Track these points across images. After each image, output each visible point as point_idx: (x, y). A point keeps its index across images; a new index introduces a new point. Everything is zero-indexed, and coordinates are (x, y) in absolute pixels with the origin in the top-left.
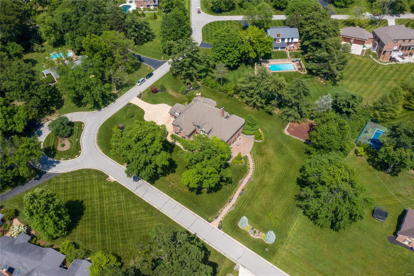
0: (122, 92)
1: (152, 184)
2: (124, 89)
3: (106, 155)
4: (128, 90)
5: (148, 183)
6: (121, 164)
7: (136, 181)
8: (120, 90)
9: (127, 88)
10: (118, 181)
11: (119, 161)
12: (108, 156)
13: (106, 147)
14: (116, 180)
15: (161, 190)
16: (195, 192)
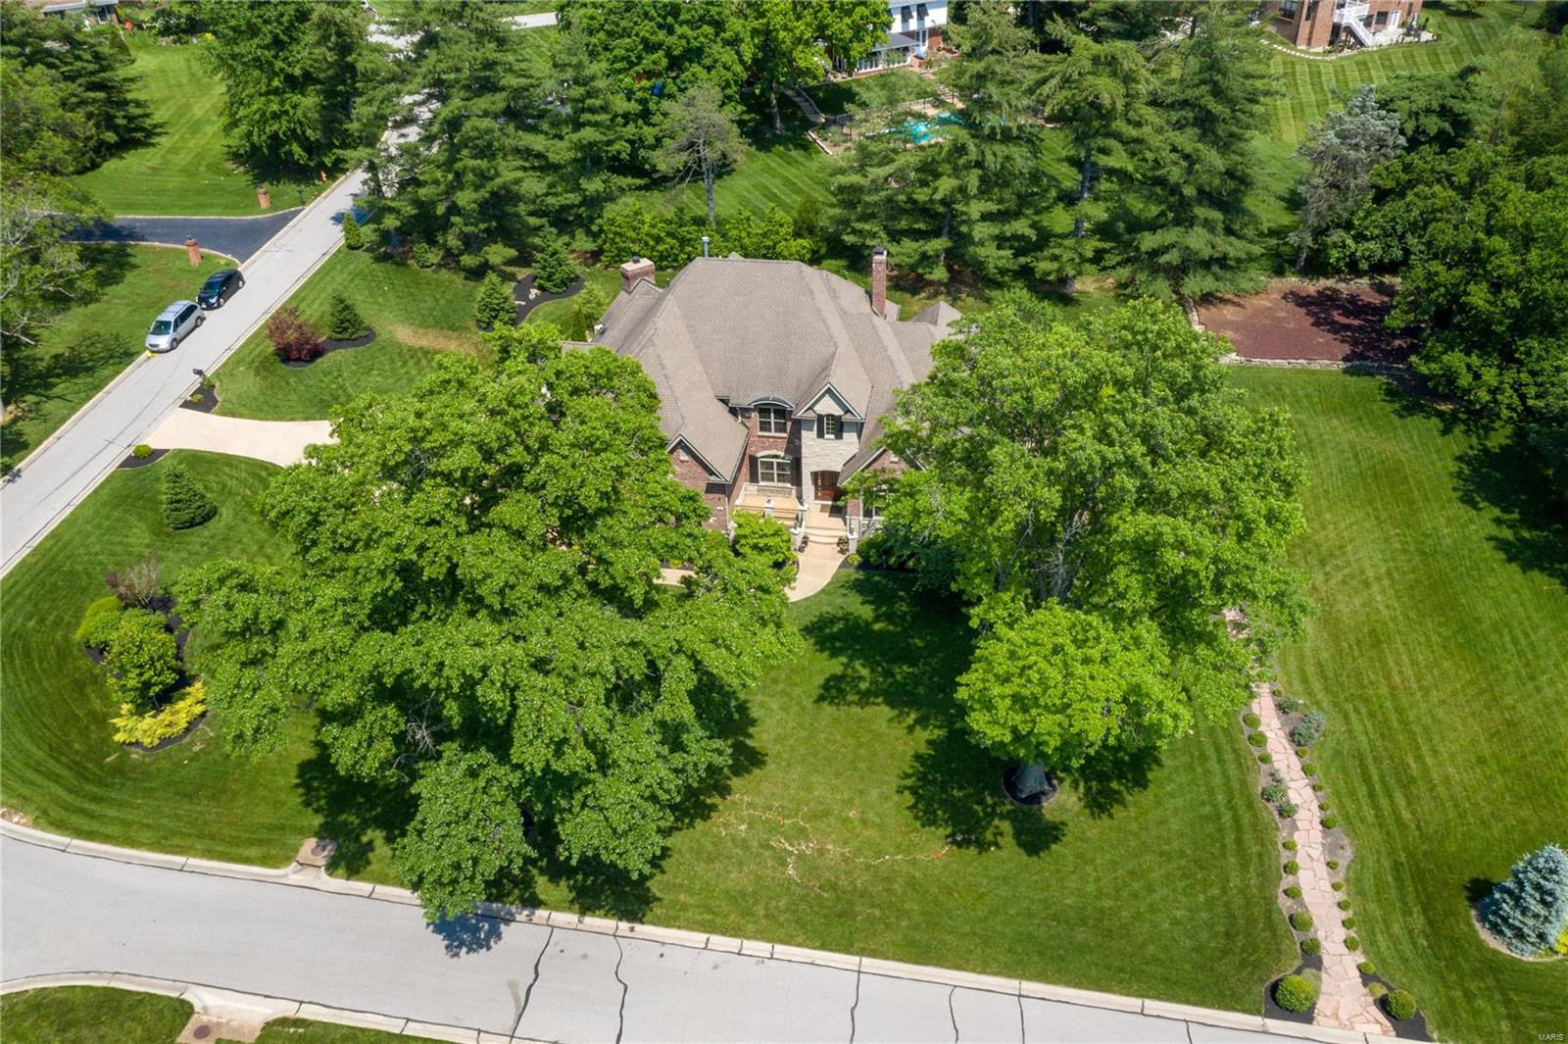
0: (49, 406)
1: (633, 916)
2: (57, 391)
3: (90, 836)
4: (98, 388)
5: (592, 921)
6: (264, 861)
7: (479, 944)
8: (31, 398)
9: (82, 380)
10: (309, 1013)
11: (234, 842)
12: (106, 839)
13: (56, 779)
14: (288, 1010)
15: (734, 931)
16: (1008, 840)
